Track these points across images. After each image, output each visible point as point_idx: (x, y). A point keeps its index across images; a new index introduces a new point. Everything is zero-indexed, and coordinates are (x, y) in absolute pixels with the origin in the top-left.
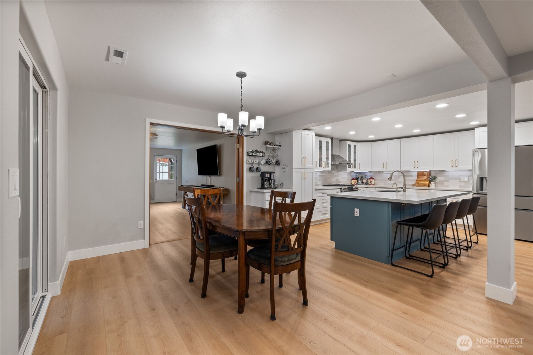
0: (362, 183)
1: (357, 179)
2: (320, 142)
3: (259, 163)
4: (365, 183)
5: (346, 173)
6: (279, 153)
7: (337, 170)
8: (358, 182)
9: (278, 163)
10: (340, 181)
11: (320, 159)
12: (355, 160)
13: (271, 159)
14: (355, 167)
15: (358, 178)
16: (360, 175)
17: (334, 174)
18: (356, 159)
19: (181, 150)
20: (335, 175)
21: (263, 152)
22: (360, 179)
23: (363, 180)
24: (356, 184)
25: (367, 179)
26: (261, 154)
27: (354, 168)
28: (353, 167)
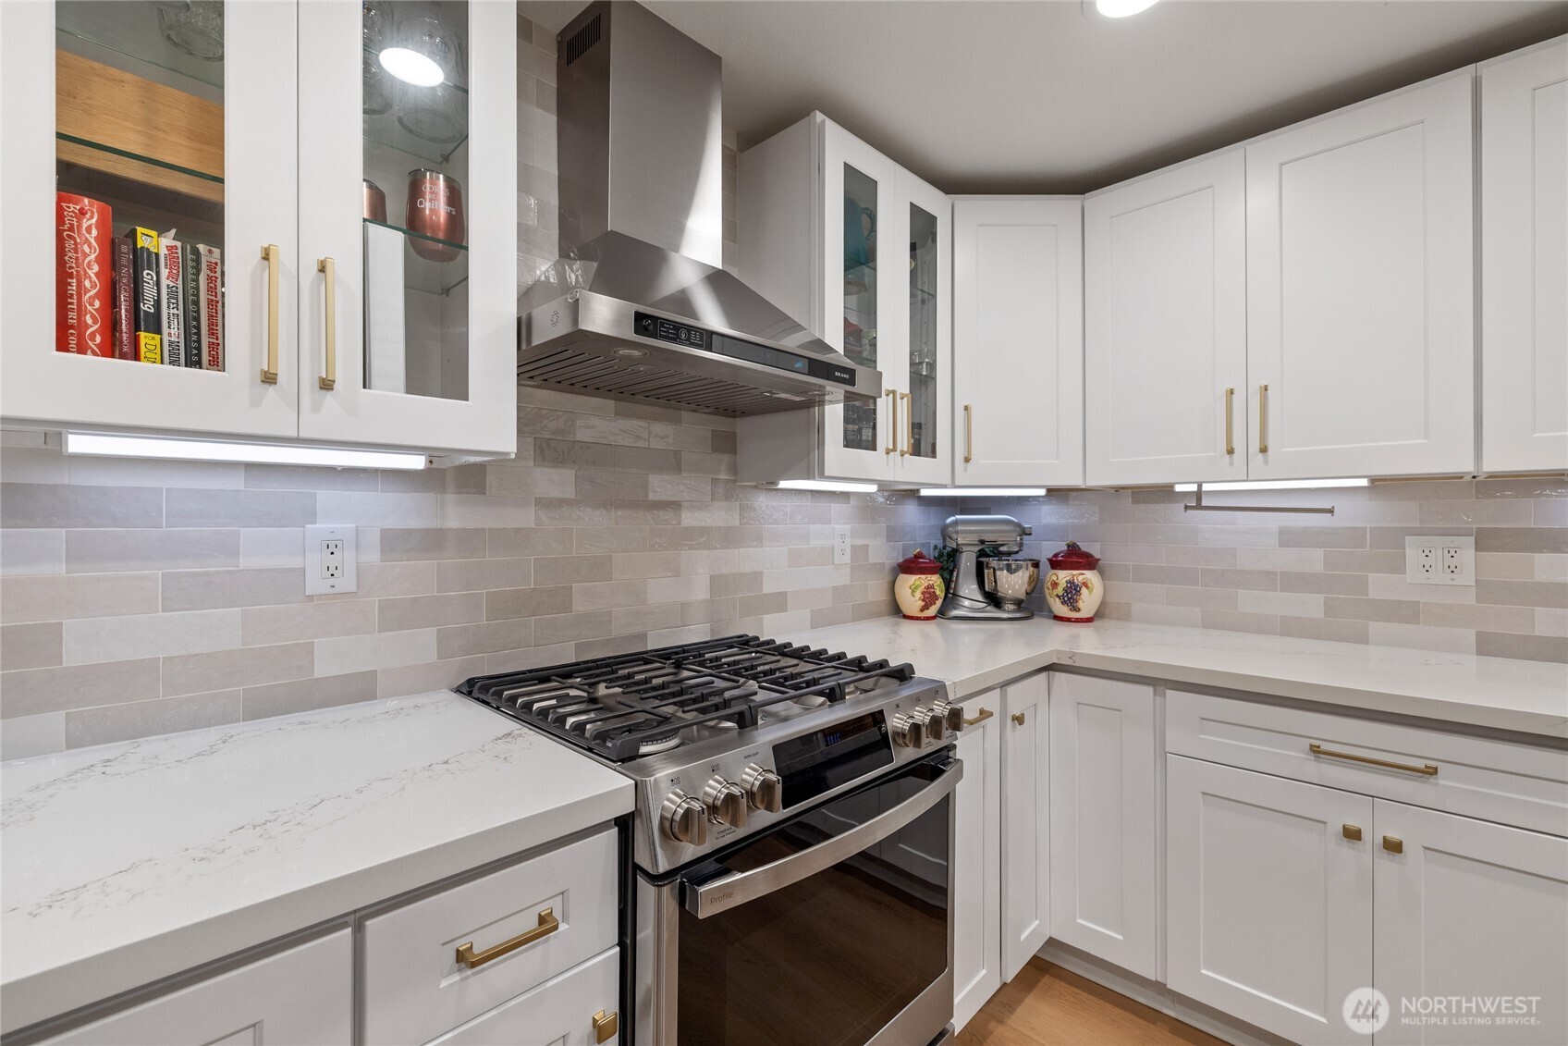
0: (994, 599)
1: (945, 563)
4: (1019, 603)
5: (837, 508)
7: (734, 469)
10: (768, 588)
12: (922, 380)
14: (922, 442)
15: (954, 554)
16: (968, 531)
17: (689, 519)
18: (932, 366)
20: (704, 531)
22: (967, 562)
23: (1003, 576)
24: (933, 611)
25: (1036, 565)
27: (916, 450)
28: (904, 441)
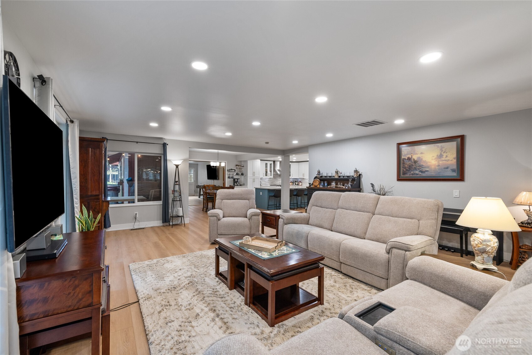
2: (266, 164)
3: (233, 174)
6: (243, 169)
8: (293, 184)
9: (242, 174)
11: (267, 172)
13: (239, 172)
19: (198, 164)
21: (235, 170)
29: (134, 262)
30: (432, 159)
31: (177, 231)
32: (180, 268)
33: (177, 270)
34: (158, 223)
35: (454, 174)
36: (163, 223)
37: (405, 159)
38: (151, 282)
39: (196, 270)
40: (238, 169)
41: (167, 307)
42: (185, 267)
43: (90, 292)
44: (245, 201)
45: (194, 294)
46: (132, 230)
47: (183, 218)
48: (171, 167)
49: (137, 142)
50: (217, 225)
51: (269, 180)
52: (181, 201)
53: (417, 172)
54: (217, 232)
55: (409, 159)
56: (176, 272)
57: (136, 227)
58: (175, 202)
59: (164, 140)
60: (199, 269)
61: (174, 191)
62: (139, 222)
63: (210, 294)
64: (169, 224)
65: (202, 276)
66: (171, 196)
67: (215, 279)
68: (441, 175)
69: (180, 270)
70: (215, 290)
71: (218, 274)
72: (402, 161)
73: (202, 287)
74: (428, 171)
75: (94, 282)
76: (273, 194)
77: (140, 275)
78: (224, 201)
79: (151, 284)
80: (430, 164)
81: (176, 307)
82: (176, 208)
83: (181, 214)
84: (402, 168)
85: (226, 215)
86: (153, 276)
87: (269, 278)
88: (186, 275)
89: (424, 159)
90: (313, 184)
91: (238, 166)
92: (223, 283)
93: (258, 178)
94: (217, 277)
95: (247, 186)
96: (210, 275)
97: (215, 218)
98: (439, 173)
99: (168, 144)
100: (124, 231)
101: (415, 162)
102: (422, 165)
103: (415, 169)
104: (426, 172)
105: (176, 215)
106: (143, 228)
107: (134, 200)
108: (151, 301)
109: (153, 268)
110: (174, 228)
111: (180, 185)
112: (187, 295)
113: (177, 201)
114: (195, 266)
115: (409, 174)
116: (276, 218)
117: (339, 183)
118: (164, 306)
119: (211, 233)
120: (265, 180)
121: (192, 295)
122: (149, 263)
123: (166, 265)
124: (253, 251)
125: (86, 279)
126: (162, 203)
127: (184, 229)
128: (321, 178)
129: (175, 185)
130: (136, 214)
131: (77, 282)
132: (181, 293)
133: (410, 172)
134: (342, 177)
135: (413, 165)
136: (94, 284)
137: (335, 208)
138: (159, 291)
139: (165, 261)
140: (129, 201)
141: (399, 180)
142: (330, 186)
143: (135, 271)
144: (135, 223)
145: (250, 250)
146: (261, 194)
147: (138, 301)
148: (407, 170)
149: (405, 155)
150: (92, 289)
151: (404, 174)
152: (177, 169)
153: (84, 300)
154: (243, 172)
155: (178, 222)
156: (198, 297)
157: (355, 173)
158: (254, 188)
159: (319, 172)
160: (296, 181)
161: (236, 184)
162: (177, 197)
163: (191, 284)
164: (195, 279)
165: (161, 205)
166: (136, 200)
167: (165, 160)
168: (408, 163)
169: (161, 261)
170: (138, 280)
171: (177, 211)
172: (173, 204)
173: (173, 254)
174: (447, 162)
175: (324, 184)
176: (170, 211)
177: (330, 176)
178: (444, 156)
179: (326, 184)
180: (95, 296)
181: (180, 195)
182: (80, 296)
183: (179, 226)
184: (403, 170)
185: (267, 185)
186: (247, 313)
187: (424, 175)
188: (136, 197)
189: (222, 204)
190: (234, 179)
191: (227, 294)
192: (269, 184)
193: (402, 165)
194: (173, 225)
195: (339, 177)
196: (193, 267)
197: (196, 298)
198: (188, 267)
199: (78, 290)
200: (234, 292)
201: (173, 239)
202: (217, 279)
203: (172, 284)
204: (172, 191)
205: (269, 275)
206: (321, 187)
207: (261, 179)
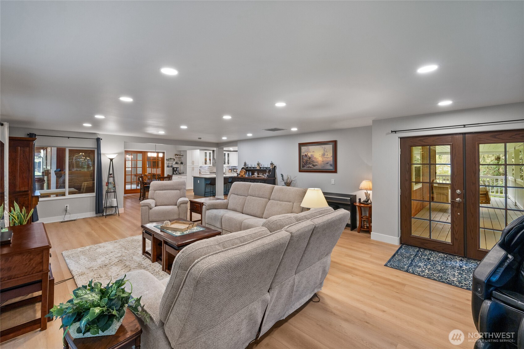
2: (206, 153)
3: (172, 163)
6: (182, 159)
8: (232, 171)
9: (182, 163)
11: (206, 160)
13: (178, 161)
18: (229, 160)
21: (174, 159)
26: (173, 160)
29: (67, 250)
30: (319, 156)
31: (111, 221)
32: (111, 251)
33: (109, 253)
34: (91, 214)
35: (331, 168)
36: (96, 213)
37: (303, 155)
38: (84, 263)
39: (126, 251)
40: (178, 158)
41: (98, 279)
42: (116, 250)
43: (41, 263)
44: (177, 191)
45: (122, 268)
46: (62, 222)
47: (117, 208)
48: (105, 160)
49: (69, 138)
50: (149, 213)
51: (208, 168)
52: (115, 193)
53: (311, 166)
54: (149, 219)
55: (306, 156)
56: (108, 254)
57: (66, 220)
58: (109, 193)
59: (98, 135)
60: (128, 251)
61: (108, 183)
62: (70, 214)
63: (135, 267)
64: (102, 215)
65: (131, 255)
66: (105, 188)
67: (142, 256)
68: (324, 168)
69: (112, 252)
70: (140, 264)
71: (145, 252)
72: (302, 157)
73: (129, 263)
74: (317, 165)
75: (44, 256)
76: (209, 182)
77: (73, 259)
78: (157, 191)
79: (84, 265)
80: (318, 160)
81: (106, 278)
82: (110, 200)
83: (115, 205)
84: (302, 163)
85: (158, 204)
86: (86, 259)
87: (177, 248)
88: (116, 256)
89: (315, 157)
90: (239, 174)
91: (178, 156)
92: (148, 259)
93: (198, 166)
94: (143, 255)
95: (186, 174)
96: (138, 254)
97: (147, 207)
98: (323, 166)
99: (101, 139)
100: (53, 223)
101: (310, 158)
102: (314, 161)
103: (310, 163)
104: (316, 166)
105: (110, 206)
106: (75, 220)
107: (65, 193)
108: (85, 276)
109: (86, 253)
110: (107, 218)
111: (114, 177)
112: (116, 269)
113: (111, 192)
114: (125, 249)
115: (306, 167)
116: (201, 205)
117: (260, 173)
118: (96, 278)
119: (143, 220)
120: (205, 168)
121: (120, 269)
122: (81, 249)
123: (98, 250)
124: (170, 232)
125: (38, 254)
126: (95, 195)
127: (118, 218)
128: (247, 169)
129: (109, 177)
130: (67, 207)
131: (31, 257)
132: (111, 268)
133: (307, 166)
134: (262, 169)
135: (308, 160)
136: (44, 258)
137: (246, 195)
138: (91, 269)
139: (98, 247)
140: (57, 194)
141: (300, 171)
142: (253, 176)
143: (68, 257)
144: (66, 216)
145: (168, 231)
146: (199, 182)
147: (73, 278)
148: (305, 164)
149: (304, 153)
150: (43, 260)
151: (303, 167)
152: (111, 162)
153: (36, 268)
154: (183, 161)
155: (112, 212)
156: (125, 270)
157: (271, 166)
158: (192, 176)
159: (245, 164)
160: (234, 169)
161: (175, 173)
162: (111, 189)
163: (121, 261)
164: (123, 258)
165: (94, 196)
166: (67, 193)
167: (99, 154)
168: (305, 158)
169: (94, 247)
170: (72, 263)
171: (111, 202)
172: (107, 195)
173: (105, 241)
174: (327, 159)
175: (249, 174)
176: (104, 202)
177: (253, 168)
178: (326, 155)
179: (250, 174)
180: (44, 265)
181: (114, 187)
182: (34, 265)
183: (113, 216)
184: (302, 164)
185: (207, 173)
186: (163, 276)
187: (315, 168)
188: (67, 190)
189: (155, 194)
190: (173, 168)
191: (150, 266)
192: (208, 172)
193: (302, 160)
194: (106, 216)
195: (260, 168)
196: (123, 250)
197: (124, 270)
198: (119, 249)
199: (32, 261)
200: (156, 263)
201: (106, 228)
202: (144, 256)
203: (104, 263)
204: (106, 183)
205: (177, 246)
206: (246, 176)
207: (201, 167)
